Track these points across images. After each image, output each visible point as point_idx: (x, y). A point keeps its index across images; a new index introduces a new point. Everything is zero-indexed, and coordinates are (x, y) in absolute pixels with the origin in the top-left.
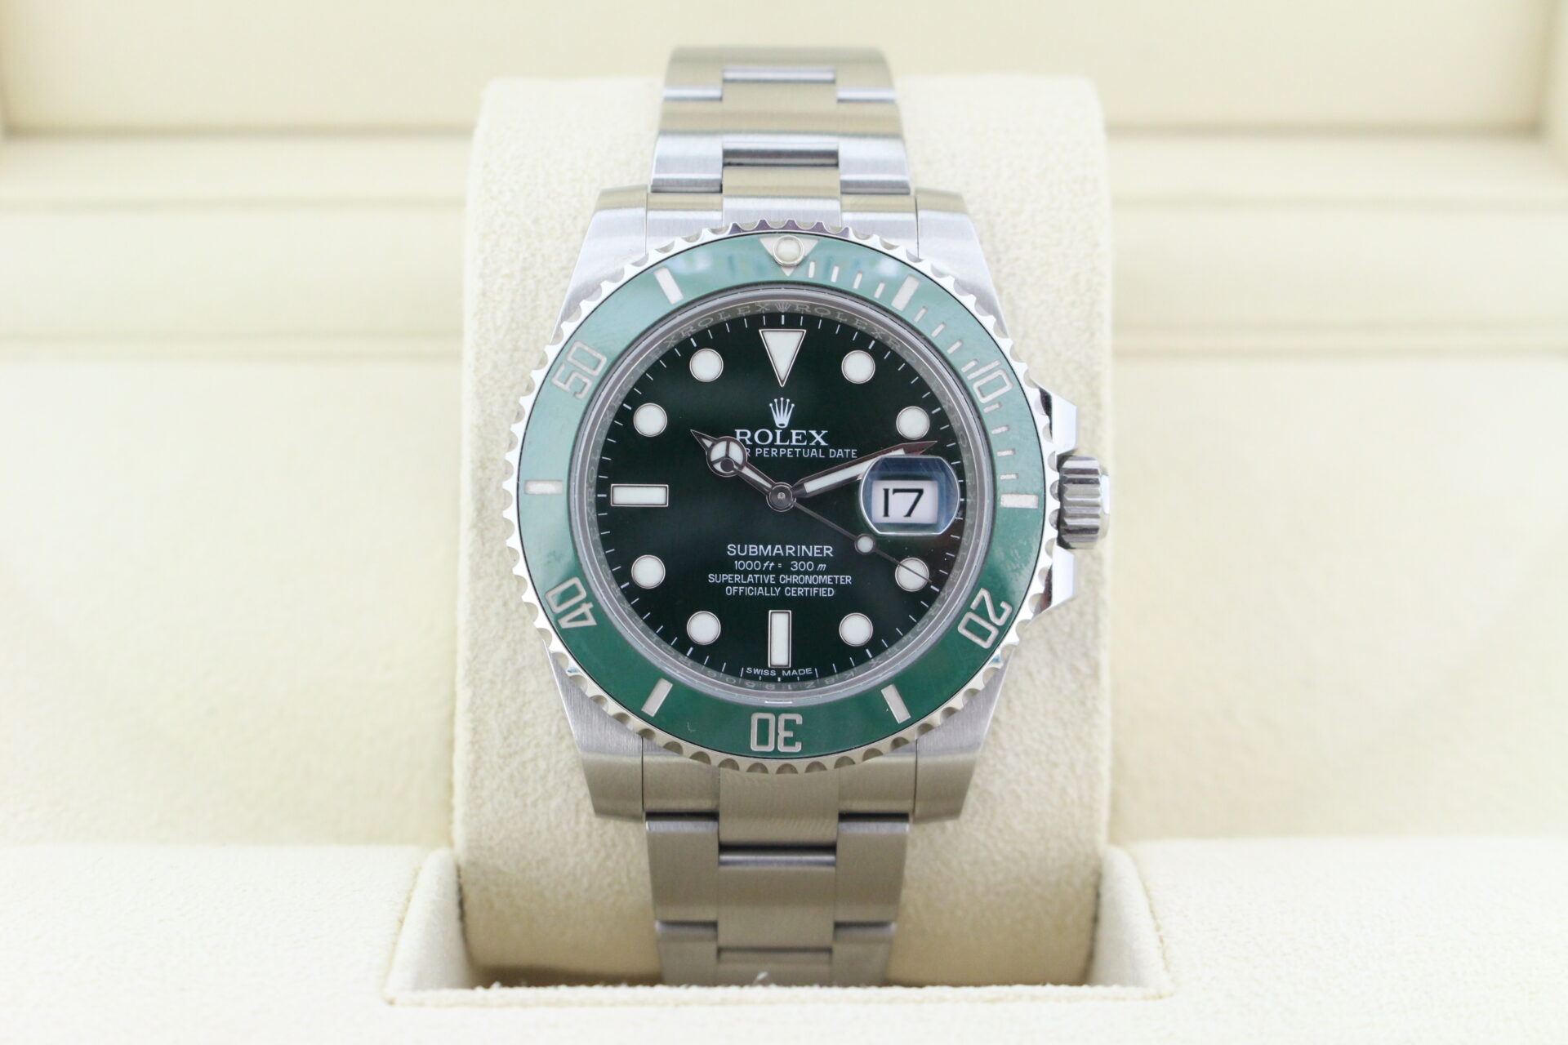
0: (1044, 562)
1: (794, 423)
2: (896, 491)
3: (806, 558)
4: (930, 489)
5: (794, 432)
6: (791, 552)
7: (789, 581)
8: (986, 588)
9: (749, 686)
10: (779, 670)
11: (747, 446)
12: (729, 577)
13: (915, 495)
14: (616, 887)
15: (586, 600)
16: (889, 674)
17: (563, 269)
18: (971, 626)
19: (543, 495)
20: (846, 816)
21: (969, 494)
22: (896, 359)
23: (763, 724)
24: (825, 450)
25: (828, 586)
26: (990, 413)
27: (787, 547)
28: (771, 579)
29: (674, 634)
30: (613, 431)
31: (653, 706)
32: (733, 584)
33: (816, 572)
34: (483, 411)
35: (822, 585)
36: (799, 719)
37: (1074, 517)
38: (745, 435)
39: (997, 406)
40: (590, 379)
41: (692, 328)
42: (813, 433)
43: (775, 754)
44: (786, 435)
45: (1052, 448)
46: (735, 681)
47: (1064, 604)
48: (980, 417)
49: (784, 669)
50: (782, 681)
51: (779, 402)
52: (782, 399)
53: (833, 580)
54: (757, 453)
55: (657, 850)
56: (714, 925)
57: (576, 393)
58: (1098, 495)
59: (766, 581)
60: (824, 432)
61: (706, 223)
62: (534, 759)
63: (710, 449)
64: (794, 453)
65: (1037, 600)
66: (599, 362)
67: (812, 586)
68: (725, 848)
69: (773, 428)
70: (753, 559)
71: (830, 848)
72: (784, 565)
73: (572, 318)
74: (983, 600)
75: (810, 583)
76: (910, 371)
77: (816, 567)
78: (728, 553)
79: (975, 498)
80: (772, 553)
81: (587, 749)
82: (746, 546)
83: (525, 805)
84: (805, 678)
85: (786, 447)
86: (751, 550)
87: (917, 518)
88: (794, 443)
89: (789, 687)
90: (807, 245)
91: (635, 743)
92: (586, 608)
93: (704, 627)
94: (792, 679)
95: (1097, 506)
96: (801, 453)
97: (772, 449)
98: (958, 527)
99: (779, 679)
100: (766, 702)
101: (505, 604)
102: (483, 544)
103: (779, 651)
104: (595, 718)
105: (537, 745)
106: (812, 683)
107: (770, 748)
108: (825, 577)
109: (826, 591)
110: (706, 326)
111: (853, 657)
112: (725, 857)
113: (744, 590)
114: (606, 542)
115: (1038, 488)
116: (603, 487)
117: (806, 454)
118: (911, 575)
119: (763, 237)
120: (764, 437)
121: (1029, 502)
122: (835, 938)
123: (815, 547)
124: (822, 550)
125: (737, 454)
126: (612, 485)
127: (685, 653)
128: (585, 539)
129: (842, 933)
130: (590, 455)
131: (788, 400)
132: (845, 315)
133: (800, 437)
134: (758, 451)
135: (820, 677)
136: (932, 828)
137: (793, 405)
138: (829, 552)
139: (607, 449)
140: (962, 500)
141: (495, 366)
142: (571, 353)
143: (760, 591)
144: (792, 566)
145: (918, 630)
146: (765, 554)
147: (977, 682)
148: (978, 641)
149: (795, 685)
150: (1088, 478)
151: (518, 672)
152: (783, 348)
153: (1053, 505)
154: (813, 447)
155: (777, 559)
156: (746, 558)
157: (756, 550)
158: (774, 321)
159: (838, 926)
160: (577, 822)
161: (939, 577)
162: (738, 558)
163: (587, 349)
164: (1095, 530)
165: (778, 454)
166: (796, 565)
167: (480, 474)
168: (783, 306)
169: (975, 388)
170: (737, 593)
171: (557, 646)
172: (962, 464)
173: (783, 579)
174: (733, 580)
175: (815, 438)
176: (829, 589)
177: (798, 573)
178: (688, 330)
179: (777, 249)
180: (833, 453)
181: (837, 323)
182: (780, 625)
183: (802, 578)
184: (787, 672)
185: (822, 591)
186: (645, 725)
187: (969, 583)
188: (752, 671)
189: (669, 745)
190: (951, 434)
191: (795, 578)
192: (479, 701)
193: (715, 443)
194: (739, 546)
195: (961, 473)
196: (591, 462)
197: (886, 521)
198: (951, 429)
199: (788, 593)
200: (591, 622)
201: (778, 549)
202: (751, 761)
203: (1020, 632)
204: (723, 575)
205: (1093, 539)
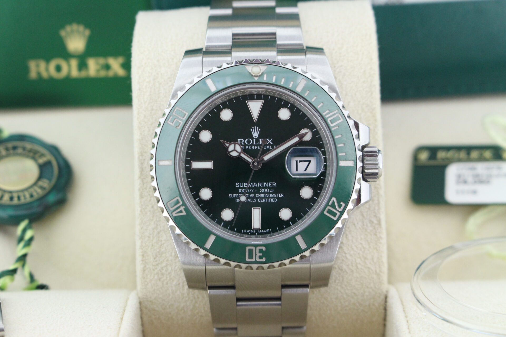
0: (357, 186)
1: (260, 136)
2: (300, 161)
3: (266, 187)
4: (313, 161)
5: (260, 139)
6: (260, 185)
7: (259, 196)
8: (335, 197)
9: (245, 237)
10: (256, 230)
11: (242, 145)
12: (237, 195)
13: (308, 163)
14: (200, 314)
15: (182, 205)
16: (299, 230)
18: (329, 212)
19: (165, 166)
20: (284, 286)
21: (328, 161)
22: (299, 111)
23: (251, 251)
24: (272, 146)
25: (275, 198)
26: (335, 130)
27: (259, 183)
28: (253, 196)
29: (217, 218)
30: (191, 141)
31: (208, 245)
32: (239, 198)
33: (270, 193)
35: (272, 197)
36: (264, 249)
37: (368, 169)
38: (242, 141)
39: (337, 127)
40: (182, 121)
41: (220, 101)
42: (268, 139)
43: (256, 263)
44: (257, 141)
45: (359, 143)
46: (240, 235)
47: (366, 202)
48: (331, 132)
50: (258, 234)
51: (254, 128)
52: (255, 127)
53: (277, 195)
54: (246, 148)
55: (212, 299)
57: (176, 127)
58: (377, 160)
59: (251, 197)
60: (272, 139)
61: (225, 61)
62: (166, 266)
63: (228, 147)
64: (260, 147)
65: (355, 201)
66: (185, 115)
67: (269, 198)
68: (239, 300)
69: (252, 138)
70: (246, 188)
71: (279, 299)
72: (257, 190)
73: (174, 99)
74: (334, 201)
75: (268, 197)
76: (304, 115)
77: (270, 190)
78: (236, 186)
79: (330, 163)
80: (253, 186)
81: (184, 263)
82: (243, 183)
83: (163, 284)
84: (267, 233)
85: (257, 145)
86: (245, 185)
87: (309, 171)
88: (260, 144)
89: (261, 236)
90: (263, 68)
91: (202, 260)
92: (182, 208)
93: (227, 215)
94: (261, 234)
95: (377, 164)
97: (252, 146)
98: (323, 174)
99: (257, 234)
100: (252, 242)
101: (153, 207)
102: (143, 184)
103: (256, 223)
104: (187, 250)
105: (167, 260)
106: (269, 235)
107: (253, 260)
108: (273, 194)
110: (226, 100)
111: (286, 224)
112: (239, 303)
114: (189, 183)
115: (354, 158)
116: (188, 162)
117: (265, 148)
118: (306, 193)
119: (246, 66)
120: (249, 142)
121: (350, 163)
122: (282, 333)
123: (269, 183)
124: (272, 184)
125: (238, 148)
126: (191, 161)
127: (220, 225)
128: (181, 182)
129: (285, 331)
130: (182, 150)
131: (258, 127)
132: (279, 94)
134: (247, 147)
135: (272, 233)
136: (316, 291)
137: (260, 129)
138: (274, 185)
139: (189, 148)
140: (325, 164)
142: (174, 112)
143: (249, 200)
144: (261, 190)
145: (309, 214)
146: (250, 186)
147: (333, 232)
148: (332, 217)
149: (263, 236)
150: (374, 154)
151: (159, 233)
152: (255, 108)
153: (360, 164)
154: (267, 145)
155: (255, 188)
156: (243, 188)
157: (247, 185)
158: (252, 97)
159: (283, 328)
160: (183, 290)
161: (317, 194)
162: (240, 188)
163: (180, 110)
164: (377, 174)
165: (254, 148)
166: (262, 190)
168: (255, 91)
169: (329, 120)
171: (171, 223)
172: (325, 151)
173: (257, 196)
175: (268, 142)
176: (275, 199)
177: (263, 193)
178: (219, 102)
179: (252, 70)
181: (276, 97)
182: (256, 213)
183: (264, 195)
184: (259, 231)
185: (272, 200)
186: (206, 252)
187: (328, 195)
188: (246, 231)
189: (215, 260)
190: (320, 139)
191: (262, 195)
192: (144, 245)
193: (230, 145)
194: (240, 183)
195: (324, 153)
196: (183, 153)
197: (297, 172)
198: (320, 137)
199: (259, 201)
200: (184, 213)
201: (255, 184)
202: (246, 265)
203: (348, 214)
204: (234, 195)
205: (376, 178)
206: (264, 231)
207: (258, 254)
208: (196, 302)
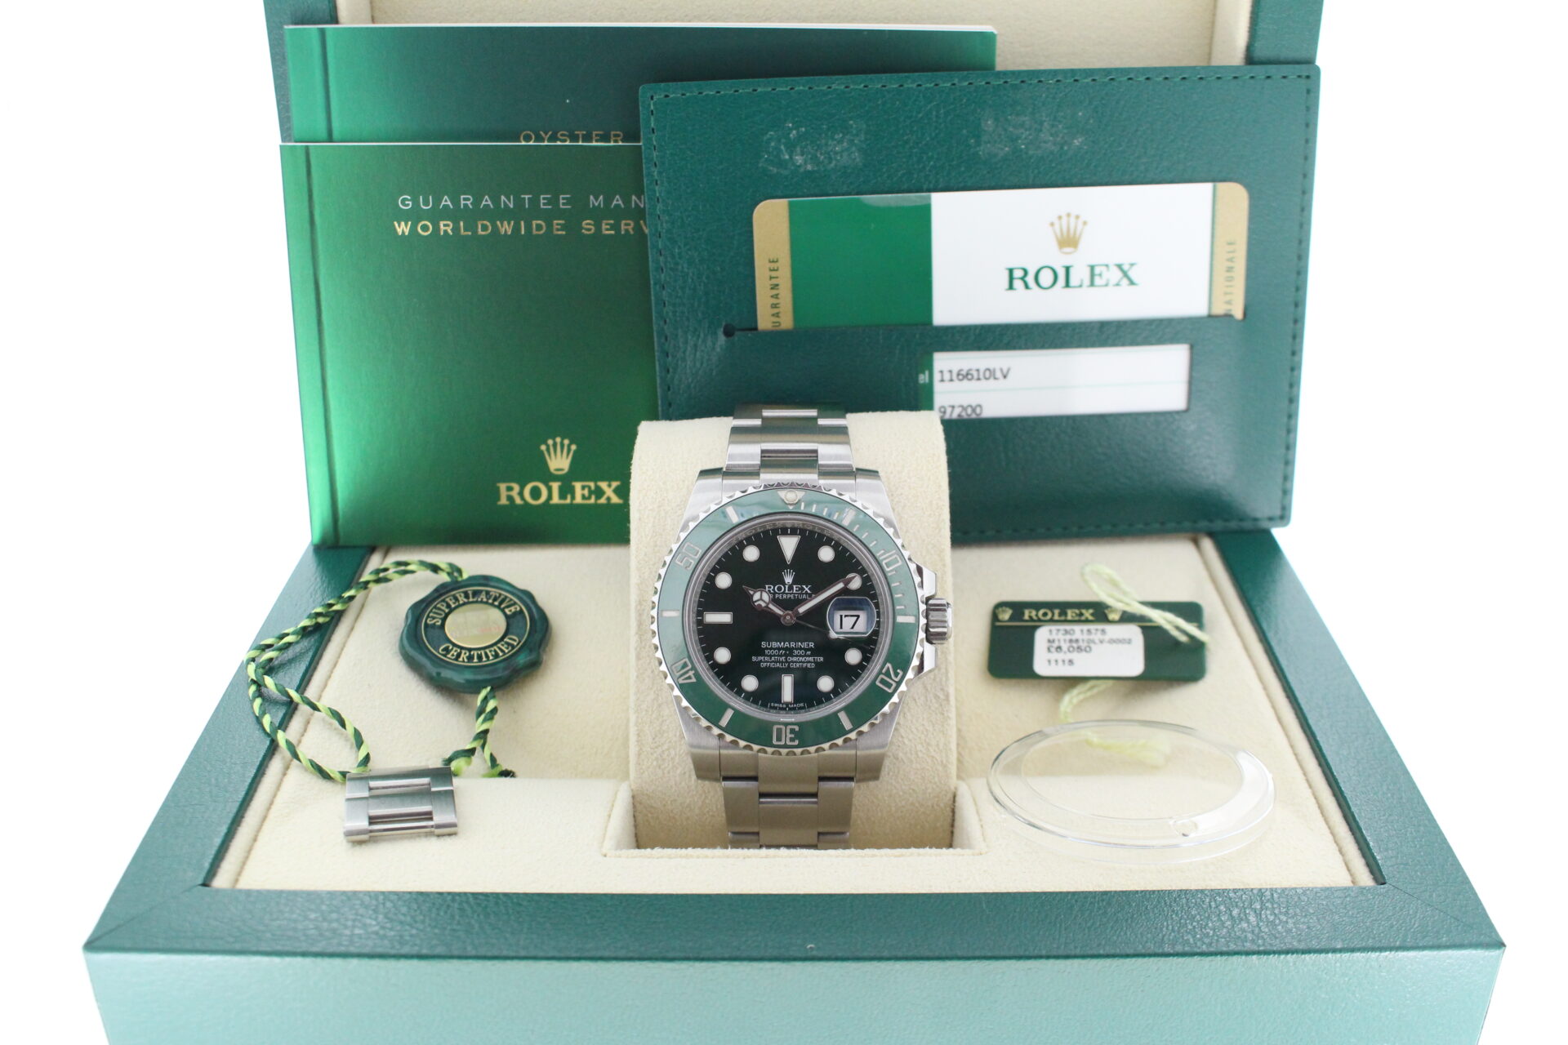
0: (919, 650)
1: (794, 582)
2: (846, 616)
3: (801, 649)
4: (863, 615)
5: (795, 586)
6: (793, 646)
7: (792, 660)
8: (890, 662)
9: (772, 712)
10: (787, 704)
12: (762, 658)
13: (855, 618)
14: (711, 813)
15: (691, 669)
16: (843, 704)
17: (678, 505)
18: (883, 681)
19: (670, 618)
20: (822, 779)
21: (881, 616)
22: (845, 550)
23: (779, 731)
24: (810, 595)
26: (891, 576)
27: (791, 643)
28: (783, 659)
29: (736, 687)
30: (705, 586)
31: (724, 722)
32: (765, 662)
33: (805, 656)
34: (640, 577)
35: (809, 662)
36: (797, 728)
37: (933, 627)
38: (770, 587)
39: (894, 572)
40: (694, 561)
41: (744, 535)
42: (804, 586)
43: (785, 746)
44: (791, 588)
45: (923, 593)
46: (765, 710)
47: (930, 671)
48: (886, 578)
50: (789, 710)
51: (787, 572)
52: (788, 570)
53: (814, 659)
55: (727, 793)
56: (757, 834)
57: (686, 568)
58: (946, 616)
59: (781, 660)
60: (809, 585)
61: (751, 485)
62: (668, 749)
63: (752, 596)
64: (794, 596)
65: (917, 668)
66: (697, 553)
67: (804, 662)
68: (762, 795)
69: (784, 584)
70: (775, 649)
71: (814, 795)
72: (790, 652)
73: (685, 531)
74: (888, 668)
76: (852, 556)
77: (806, 653)
78: (762, 646)
79: (884, 618)
80: (784, 646)
81: (692, 746)
82: (771, 643)
83: (664, 773)
84: (800, 708)
85: (790, 594)
86: (773, 645)
87: (856, 629)
88: (795, 591)
89: (792, 712)
90: (800, 494)
91: (714, 742)
92: (691, 673)
93: (750, 683)
94: (794, 709)
95: (945, 622)
96: (797, 595)
98: (876, 633)
99: (787, 709)
100: (782, 720)
101: (653, 672)
102: (642, 642)
103: (787, 695)
104: (696, 729)
105: (670, 742)
106: (804, 711)
107: (782, 743)
108: (810, 658)
110: (751, 534)
111: (826, 698)
112: (762, 800)
113: (770, 665)
114: (701, 641)
115: (915, 612)
116: (700, 614)
117: (800, 597)
118: (853, 657)
119: (778, 491)
120: (779, 589)
121: (911, 620)
122: (818, 841)
123: (805, 643)
124: (808, 645)
125: (766, 597)
126: (705, 613)
127: (740, 696)
128: (691, 639)
129: (821, 837)
130: (693, 597)
131: (792, 571)
132: (819, 528)
133: (797, 589)
134: (777, 596)
135: (808, 708)
136: (863, 785)
137: (794, 573)
138: (812, 646)
139: (702, 595)
140: (878, 619)
141: (646, 555)
142: (684, 548)
143: (778, 665)
144: (794, 653)
145: (856, 684)
146: (781, 647)
147: (886, 709)
148: (886, 689)
149: (795, 711)
150: (941, 608)
151: (660, 706)
152: (789, 545)
153: (923, 621)
154: (802, 592)
155: (786, 649)
156: (771, 649)
157: (776, 645)
158: (785, 531)
159: (819, 834)
161: (867, 658)
162: (767, 648)
163: (692, 546)
164: (945, 633)
165: (787, 597)
166: (796, 652)
167: (639, 607)
168: (789, 524)
169: (884, 563)
170: (767, 666)
171: (677, 692)
172: (878, 602)
173: (789, 659)
174: (764, 660)
175: (806, 589)
176: (812, 664)
177: (797, 656)
178: (742, 536)
179: (786, 496)
181: (816, 532)
182: (788, 682)
183: (799, 659)
184: (791, 705)
185: (809, 665)
186: (719, 732)
187: (881, 661)
188: (774, 704)
189: (732, 742)
190: (872, 587)
191: (795, 659)
192: (640, 721)
193: (755, 592)
194: (767, 643)
195: (877, 606)
196: (694, 601)
197: (841, 630)
198: (872, 584)
199: (792, 666)
200: (694, 680)
201: (787, 645)
202: (773, 749)
203: (907, 684)
204: (759, 657)
205: (944, 639)
206: (797, 705)
207: (789, 736)
208: (706, 797)
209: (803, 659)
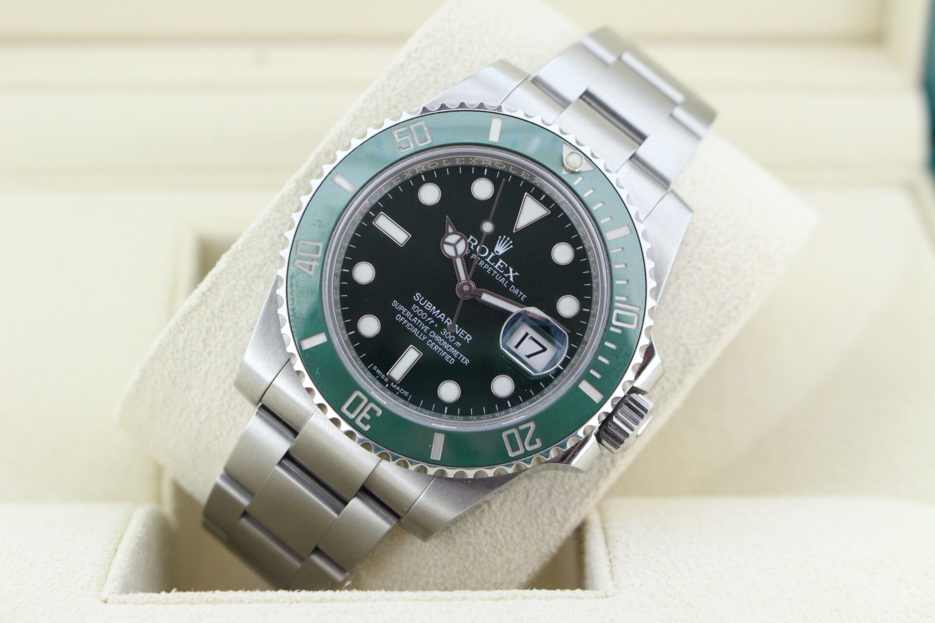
0: (579, 435)
1: (503, 256)
2: (532, 338)
3: (454, 333)
4: (550, 352)
5: (501, 261)
6: (448, 323)
7: (434, 337)
8: (536, 424)
9: (368, 376)
10: (391, 380)
12: (404, 310)
13: (540, 349)
16: (450, 428)
18: (511, 437)
19: (340, 186)
20: (365, 491)
21: (568, 368)
22: (587, 266)
23: (358, 401)
24: (510, 284)
25: (453, 357)
26: (613, 332)
27: (448, 319)
28: (426, 329)
29: (351, 317)
30: (405, 184)
31: (308, 344)
32: (403, 316)
33: (452, 344)
35: (450, 354)
36: (380, 413)
37: (616, 426)
38: (474, 242)
39: (620, 331)
40: (414, 146)
41: (490, 162)
42: (511, 270)
43: (351, 422)
44: (495, 259)
45: (632, 379)
46: (362, 367)
47: (578, 470)
48: (605, 330)
49: (394, 382)
50: (387, 388)
51: (505, 239)
52: (508, 239)
53: (459, 356)
54: (472, 256)
57: (400, 147)
58: (637, 423)
59: (422, 328)
60: (517, 274)
61: (543, 115)
63: (448, 234)
64: (492, 272)
65: (564, 453)
66: (426, 140)
67: (445, 350)
68: (288, 457)
69: (492, 250)
70: (425, 311)
71: (343, 502)
72: (439, 326)
74: (529, 428)
76: (589, 278)
77: (455, 341)
78: (414, 297)
79: (569, 372)
80: (437, 316)
82: (427, 301)
84: (401, 396)
85: (490, 266)
86: (427, 305)
87: (532, 361)
88: (496, 267)
89: (390, 393)
90: (586, 167)
91: (283, 358)
92: (314, 264)
93: (369, 326)
94: (393, 391)
96: (496, 274)
98: (547, 380)
99: (387, 385)
100: (373, 393)
102: (295, 194)
103: (398, 371)
104: (273, 329)
106: (403, 401)
107: (352, 416)
108: (456, 351)
109: (450, 359)
110: (500, 168)
111: (438, 406)
113: (407, 323)
114: (354, 240)
115: (607, 393)
116: (376, 209)
117: (498, 278)
118: (502, 386)
119: (566, 144)
120: (483, 251)
121: (595, 396)
123: (463, 331)
124: (465, 335)
125: (461, 247)
126: (382, 212)
127: (348, 331)
130: (382, 186)
131: (511, 242)
132: (578, 221)
133: (502, 266)
134: (473, 256)
135: (410, 402)
137: (512, 246)
138: (468, 339)
139: (394, 191)
140: (561, 368)
142: (415, 125)
143: (415, 331)
144: (443, 331)
145: (482, 418)
146: (433, 313)
147: (492, 470)
148: (509, 449)
149: (393, 395)
150: (639, 411)
152: (530, 212)
153: (608, 408)
154: (505, 277)
155: (438, 321)
156: (422, 307)
157: (430, 307)
158: (538, 194)
159: (317, 550)
161: (516, 399)
162: (417, 303)
163: (425, 128)
165: (483, 266)
168: (549, 189)
169: (616, 312)
170: (402, 322)
171: (282, 272)
172: (576, 350)
173: (432, 334)
174: (405, 313)
175: (509, 273)
176: (452, 359)
177: (443, 337)
178: (487, 162)
179: (569, 156)
180: (513, 288)
181: (570, 221)
182: (410, 357)
183: (442, 341)
184: (394, 385)
185: (448, 357)
186: (294, 350)
187: (528, 414)
188: (377, 369)
189: (299, 373)
190: (583, 328)
191: (439, 339)
192: (224, 275)
193: (454, 233)
194: (423, 298)
195: (572, 352)
196: (381, 191)
197: (515, 349)
198: (586, 326)
199: (429, 343)
200: (311, 273)
201: (442, 316)
202: (336, 416)
203: (535, 462)
204: (402, 307)
205: (616, 447)
206: (400, 390)
207: (364, 414)
209: (446, 346)
